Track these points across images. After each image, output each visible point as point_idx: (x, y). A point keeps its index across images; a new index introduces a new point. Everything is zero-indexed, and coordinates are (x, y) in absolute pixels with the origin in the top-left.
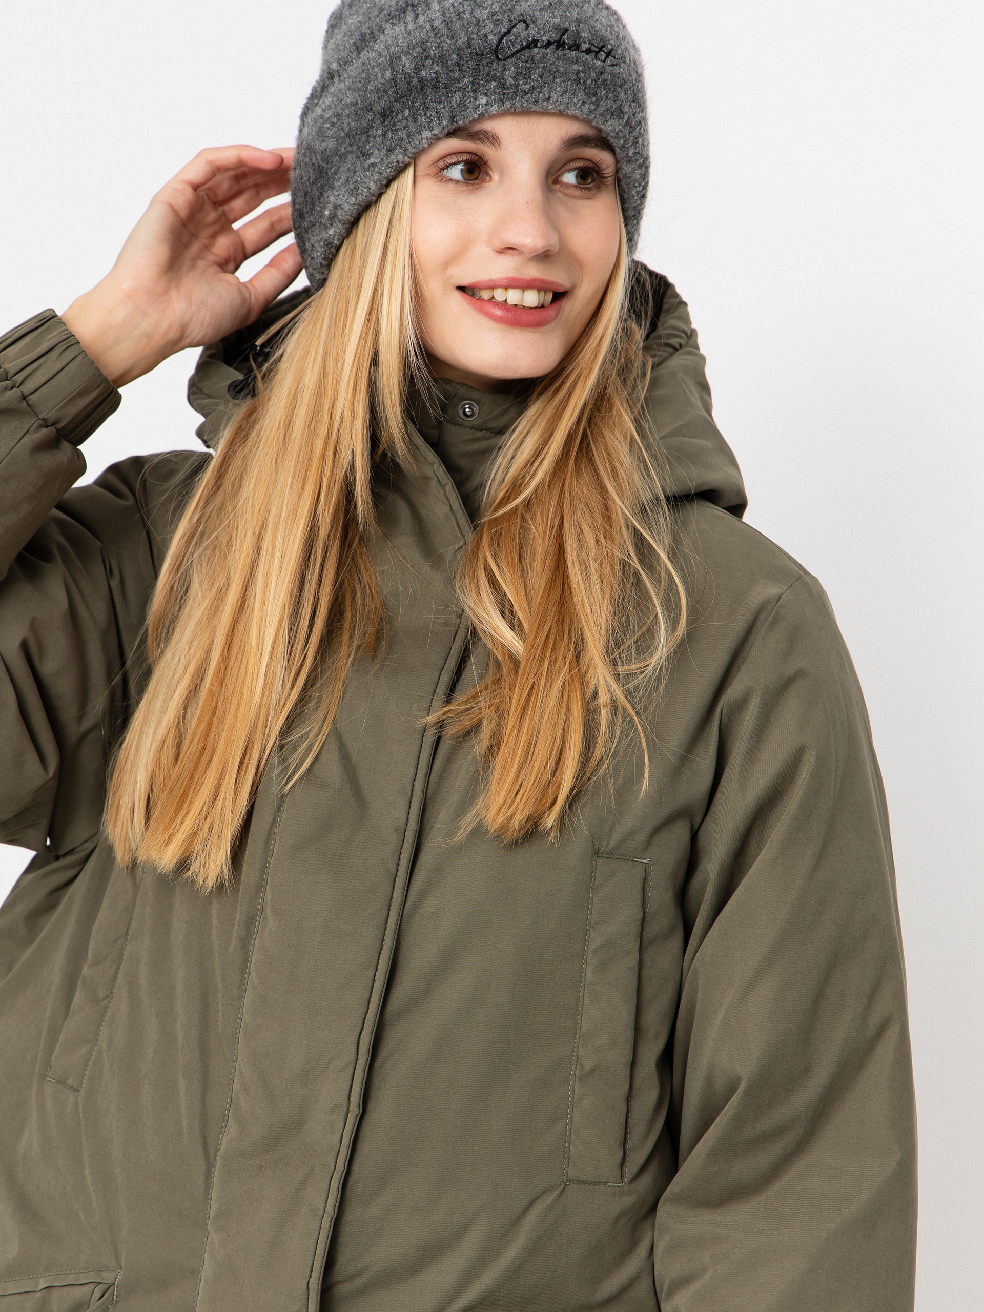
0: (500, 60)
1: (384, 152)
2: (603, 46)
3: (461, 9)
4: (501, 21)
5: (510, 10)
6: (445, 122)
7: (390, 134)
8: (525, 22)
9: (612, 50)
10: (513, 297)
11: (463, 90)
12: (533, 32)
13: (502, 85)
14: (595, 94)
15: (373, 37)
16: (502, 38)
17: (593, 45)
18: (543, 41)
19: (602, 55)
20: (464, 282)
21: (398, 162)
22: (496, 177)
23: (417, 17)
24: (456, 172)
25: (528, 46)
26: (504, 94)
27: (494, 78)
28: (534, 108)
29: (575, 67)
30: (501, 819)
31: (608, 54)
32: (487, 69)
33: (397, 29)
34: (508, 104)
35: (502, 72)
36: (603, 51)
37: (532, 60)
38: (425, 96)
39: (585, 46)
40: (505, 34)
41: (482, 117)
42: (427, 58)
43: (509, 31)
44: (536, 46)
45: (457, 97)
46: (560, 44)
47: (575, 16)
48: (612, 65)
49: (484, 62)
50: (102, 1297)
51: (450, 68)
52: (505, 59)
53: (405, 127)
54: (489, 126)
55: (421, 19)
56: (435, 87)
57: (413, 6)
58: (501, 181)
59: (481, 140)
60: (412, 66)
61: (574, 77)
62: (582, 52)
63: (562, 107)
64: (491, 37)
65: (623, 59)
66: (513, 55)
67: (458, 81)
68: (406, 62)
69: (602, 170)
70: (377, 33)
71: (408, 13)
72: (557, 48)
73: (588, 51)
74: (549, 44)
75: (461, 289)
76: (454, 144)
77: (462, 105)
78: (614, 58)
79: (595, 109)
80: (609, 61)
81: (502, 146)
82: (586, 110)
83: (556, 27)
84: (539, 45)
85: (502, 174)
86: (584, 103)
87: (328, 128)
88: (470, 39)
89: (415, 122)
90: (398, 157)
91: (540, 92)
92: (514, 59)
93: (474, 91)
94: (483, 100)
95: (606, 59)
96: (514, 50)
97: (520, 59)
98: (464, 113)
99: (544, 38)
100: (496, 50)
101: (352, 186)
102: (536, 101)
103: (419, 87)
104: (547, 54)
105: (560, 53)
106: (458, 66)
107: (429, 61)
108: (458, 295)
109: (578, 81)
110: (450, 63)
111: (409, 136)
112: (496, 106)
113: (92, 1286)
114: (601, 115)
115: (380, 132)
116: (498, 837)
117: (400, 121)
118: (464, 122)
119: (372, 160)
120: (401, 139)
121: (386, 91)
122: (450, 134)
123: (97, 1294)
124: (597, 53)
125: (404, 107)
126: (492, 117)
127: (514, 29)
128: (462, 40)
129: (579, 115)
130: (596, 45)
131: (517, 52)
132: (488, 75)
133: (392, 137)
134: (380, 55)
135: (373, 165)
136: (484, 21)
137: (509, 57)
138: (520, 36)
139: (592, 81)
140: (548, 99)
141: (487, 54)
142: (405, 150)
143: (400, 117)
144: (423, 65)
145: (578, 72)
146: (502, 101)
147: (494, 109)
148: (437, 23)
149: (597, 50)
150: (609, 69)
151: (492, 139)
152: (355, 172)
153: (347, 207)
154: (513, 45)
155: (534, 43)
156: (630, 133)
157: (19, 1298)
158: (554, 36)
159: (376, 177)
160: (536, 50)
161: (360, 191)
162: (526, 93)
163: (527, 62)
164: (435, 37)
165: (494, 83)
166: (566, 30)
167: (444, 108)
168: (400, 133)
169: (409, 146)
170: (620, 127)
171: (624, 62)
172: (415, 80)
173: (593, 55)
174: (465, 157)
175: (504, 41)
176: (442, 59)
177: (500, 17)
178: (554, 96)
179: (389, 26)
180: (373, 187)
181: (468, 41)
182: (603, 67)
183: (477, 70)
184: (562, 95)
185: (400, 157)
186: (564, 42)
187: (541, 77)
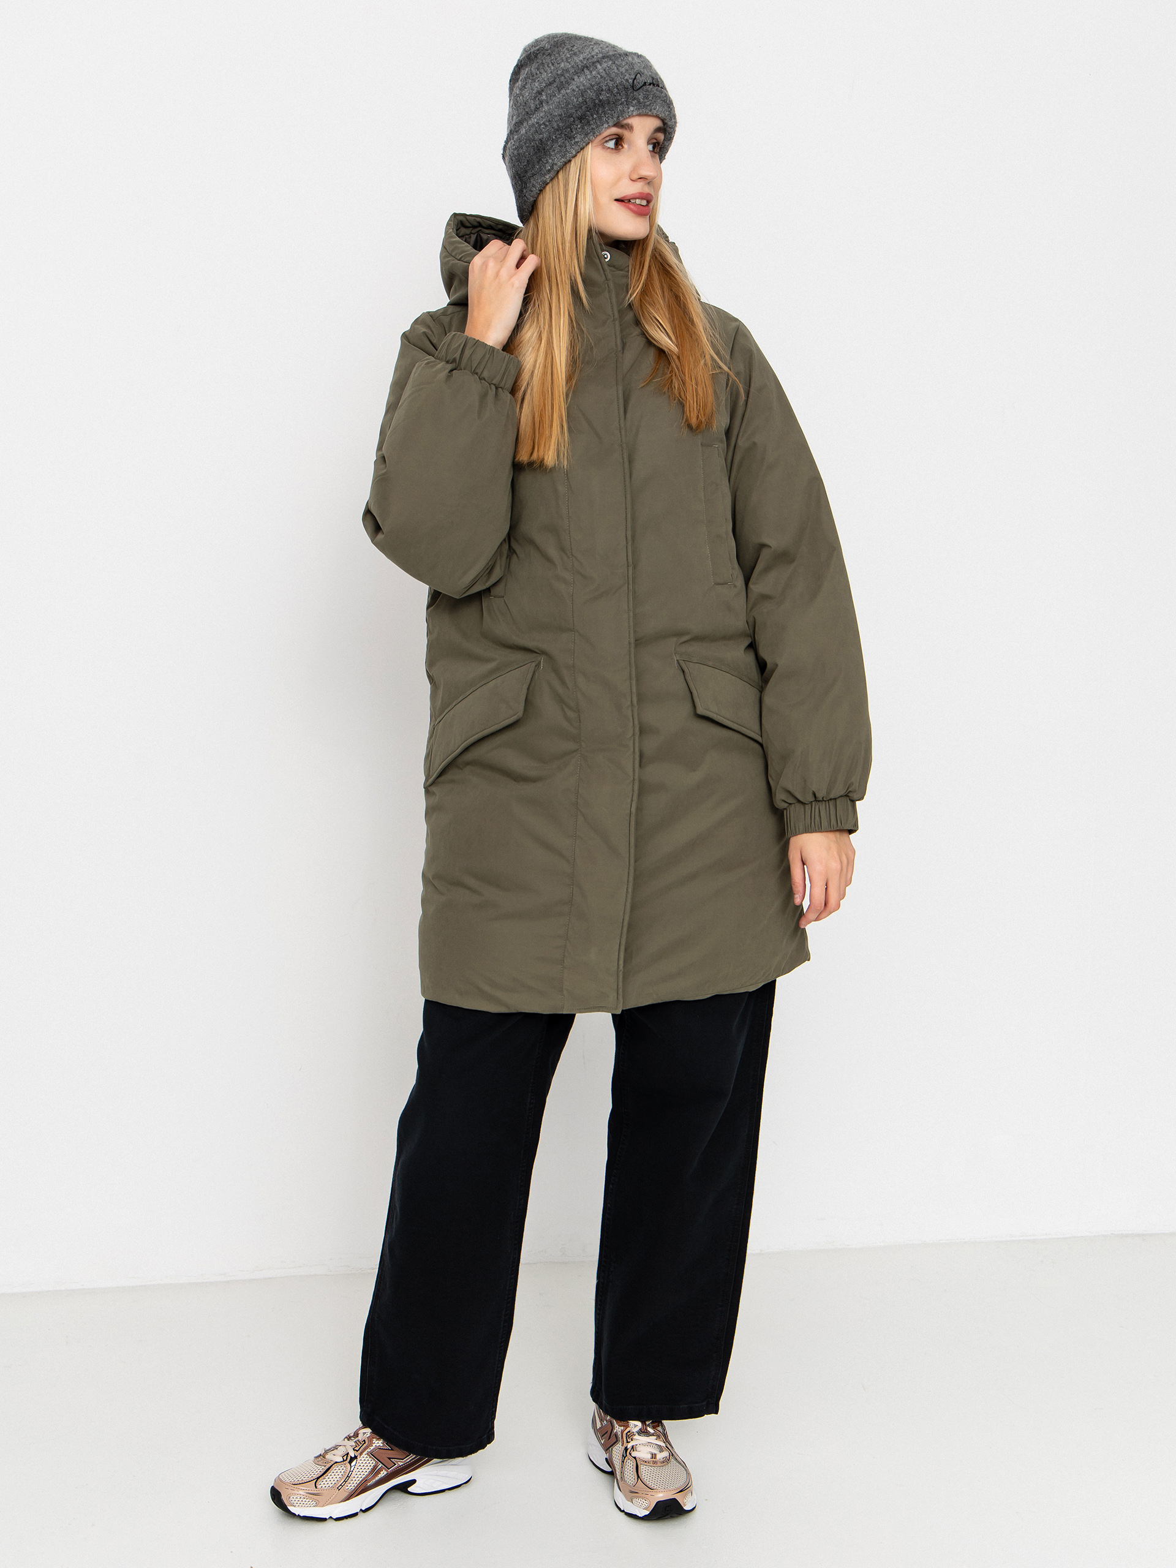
0: (636, 91)
3: (612, 68)
5: (633, 68)
6: (610, 120)
7: (586, 127)
8: (639, 74)
10: (638, 201)
11: (620, 104)
12: (644, 79)
13: (639, 102)
15: (568, 83)
16: (634, 81)
18: (648, 83)
20: (617, 198)
22: (626, 146)
23: (591, 72)
24: (611, 144)
25: (644, 85)
26: (639, 107)
27: (635, 99)
28: (649, 113)
29: (662, 95)
32: (630, 95)
33: (581, 78)
34: (641, 111)
35: (638, 96)
37: (647, 91)
38: (603, 108)
40: (634, 79)
42: (602, 90)
44: (646, 85)
45: (620, 108)
46: (654, 84)
49: (629, 92)
51: (614, 95)
52: (638, 90)
53: (595, 123)
54: (630, 121)
55: (593, 73)
56: (609, 103)
58: (629, 148)
59: (626, 129)
60: (594, 95)
61: (663, 99)
63: (659, 113)
64: (628, 81)
66: (640, 88)
67: (618, 100)
68: (590, 93)
70: (569, 81)
71: (585, 70)
72: (653, 86)
74: (650, 84)
75: (617, 200)
76: (614, 130)
77: (622, 111)
81: (634, 131)
85: (629, 145)
86: (666, 111)
87: (543, 128)
91: (652, 106)
92: (640, 90)
93: (627, 105)
94: (628, 111)
96: (640, 86)
97: (643, 90)
98: (622, 115)
99: (648, 81)
100: (633, 87)
102: (651, 110)
103: (599, 104)
104: (652, 88)
105: (656, 88)
106: (618, 94)
107: (603, 92)
108: (615, 203)
109: (664, 101)
110: (613, 92)
112: (635, 112)
115: (579, 126)
118: (620, 119)
119: (576, 140)
121: (581, 107)
122: (615, 125)
126: (630, 117)
127: (638, 77)
128: (617, 82)
129: (663, 117)
132: (632, 97)
134: (574, 90)
136: (623, 73)
138: (640, 80)
140: (655, 109)
141: (630, 88)
144: (599, 94)
146: (638, 110)
147: (631, 114)
148: (602, 74)
151: (630, 128)
154: (638, 84)
155: (645, 83)
158: (650, 80)
160: (646, 87)
162: (648, 107)
164: (603, 81)
165: (635, 101)
167: (613, 113)
172: (597, 101)
174: (614, 137)
175: (636, 82)
176: (609, 91)
177: (630, 72)
178: (657, 108)
179: (576, 77)
181: (620, 82)
183: (627, 95)
184: (659, 108)
187: (653, 99)
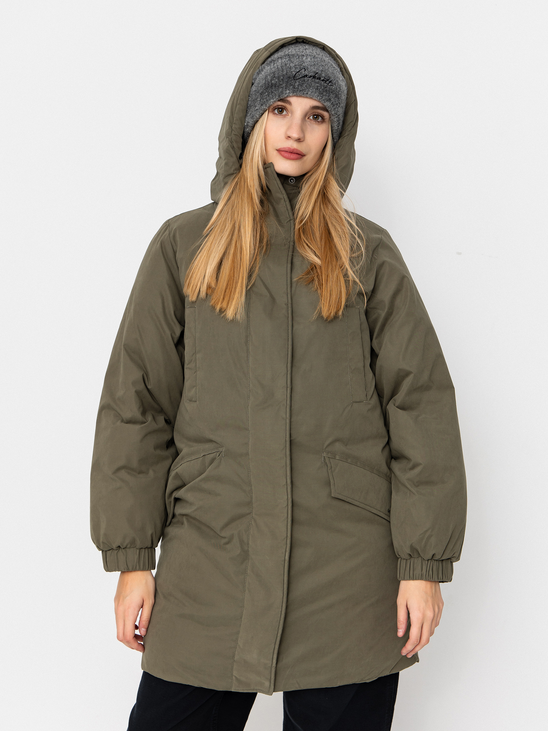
0: (295, 80)
1: (260, 106)
2: (329, 79)
3: (287, 63)
4: (297, 68)
5: (301, 65)
6: (277, 97)
7: (262, 100)
8: (305, 69)
9: (332, 81)
11: (282, 88)
12: (306, 73)
13: (294, 88)
14: (322, 94)
16: (297, 73)
17: (325, 78)
18: (309, 75)
19: (328, 82)
21: (264, 108)
22: (290, 114)
25: (304, 77)
26: (294, 90)
27: (292, 85)
28: (303, 95)
29: (317, 85)
30: (327, 314)
31: (330, 82)
32: (290, 82)
33: (269, 68)
34: (295, 94)
35: (295, 83)
36: (329, 81)
37: (304, 81)
38: (272, 88)
39: (322, 79)
40: (298, 72)
41: (287, 96)
42: (275, 77)
43: (299, 71)
44: (306, 77)
45: (280, 90)
46: (314, 77)
47: (321, 69)
48: (330, 85)
49: (290, 80)
50: (219, 455)
51: (280, 81)
52: (296, 80)
53: (266, 98)
54: (289, 99)
55: (275, 65)
56: (275, 86)
57: (274, 61)
58: (291, 116)
59: (286, 103)
60: (270, 79)
61: (316, 88)
62: (321, 80)
63: (311, 96)
64: (293, 72)
65: (335, 84)
66: (299, 79)
67: (281, 85)
68: (269, 78)
69: (324, 117)
71: (272, 63)
72: (313, 78)
73: (323, 80)
74: (311, 76)
75: (277, 150)
76: (280, 104)
77: (282, 92)
78: (332, 83)
79: (322, 98)
80: (330, 84)
81: (292, 105)
82: (318, 98)
83: (314, 72)
84: (308, 76)
85: (292, 114)
86: (318, 96)
88: (287, 72)
89: (269, 97)
90: (264, 107)
91: (305, 91)
92: (299, 80)
93: (286, 88)
94: (288, 92)
95: (329, 83)
97: (301, 80)
98: (282, 95)
99: (310, 75)
100: (294, 77)
101: (251, 116)
102: (303, 94)
103: (271, 86)
104: (309, 80)
105: (313, 79)
106: (282, 80)
107: (275, 78)
109: (317, 89)
110: (280, 79)
111: (267, 101)
112: (292, 94)
113: (216, 453)
114: (323, 100)
115: (259, 99)
116: (326, 320)
117: (264, 96)
118: (282, 98)
120: (265, 102)
121: (263, 86)
122: (279, 101)
123: (218, 455)
124: (326, 81)
125: (266, 92)
126: (290, 97)
127: (301, 71)
128: (285, 73)
129: (316, 99)
130: (326, 78)
131: (300, 78)
132: (290, 84)
133: (262, 101)
135: (257, 109)
136: (292, 67)
137: (297, 79)
138: (302, 73)
139: (322, 90)
140: (307, 93)
141: (291, 77)
142: (266, 105)
143: (265, 95)
144: (273, 79)
145: (318, 86)
146: (293, 92)
147: (291, 95)
148: (279, 66)
149: (326, 80)
150: (328, 86)
151: (290, 103)
152: (252, 112)
153: (251, 122)
154: (299, 76)
155: (306, 75)
156: (333, 107)
157: (196, 460)
158: (313, 74)
159: (258, 113)
160: (306, 78)
161: (254, 117)
162: (301, 91)
163: (303, 81)
164: (278, 71)
165: (292, 87)
166: (317, 73)
167: (277, 93)
168: (264, 100)
169: (267, 104)
170: (330, 105)
171: (335, 85)
172: (270, 84)
173: (325, 82)
174: (280, 107)
175: (297, 74)
176: (279, 78)
177: (298, 67)
178: (309, 93)
179: (266, 67)
180: (258, 116)
181: (286, 73)
182: (327, 86)
183: (287, 82)
184: (311, 93)
185: (265, 107)
186: (316, 77)
187: (306, 86)
